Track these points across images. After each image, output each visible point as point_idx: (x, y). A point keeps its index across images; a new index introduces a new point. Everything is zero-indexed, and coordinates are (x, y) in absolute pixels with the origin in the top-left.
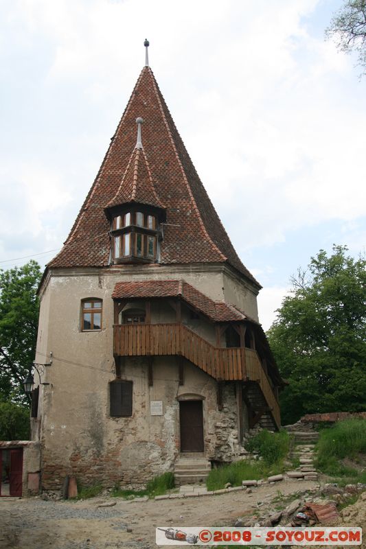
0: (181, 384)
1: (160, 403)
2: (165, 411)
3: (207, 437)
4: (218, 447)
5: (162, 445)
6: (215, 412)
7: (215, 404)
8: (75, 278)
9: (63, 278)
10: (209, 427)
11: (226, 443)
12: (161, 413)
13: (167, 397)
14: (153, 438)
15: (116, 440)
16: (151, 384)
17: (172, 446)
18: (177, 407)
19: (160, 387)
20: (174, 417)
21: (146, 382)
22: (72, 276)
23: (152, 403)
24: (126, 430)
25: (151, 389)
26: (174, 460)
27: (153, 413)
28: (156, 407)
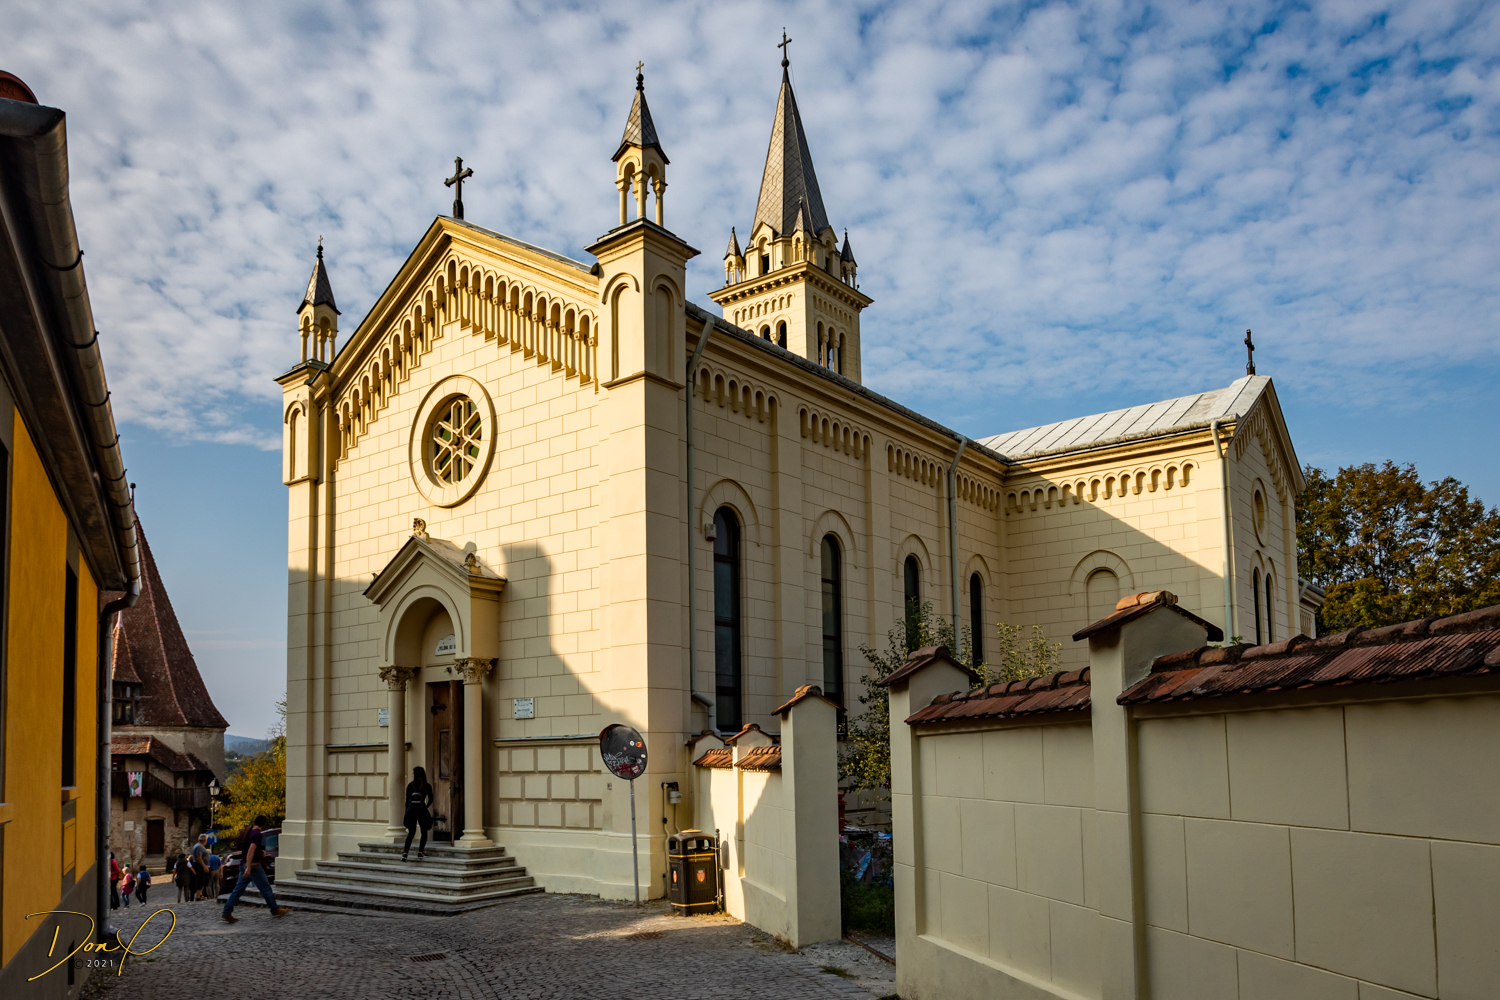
0: (148, 808)
1: (132, 822)
2: (135, 828)
3: (166, 844)
4: (174, 850)
5: (132, 850)
6: (173, 828)
7: (173, 823)
10: (167, 838)
11: (179, 847)
12: (132, 829)
13: (138, 819)
14: (126, 846)
16: (125, 809)
17: (140, 850)
18: (144, 824)
19: (132, 812)
20: (142, 832)
21: (121, 808)
23: (126, 823)
25: (123, 814)
26: (141, 860)
27: (127, 829)
28: (129, 825)
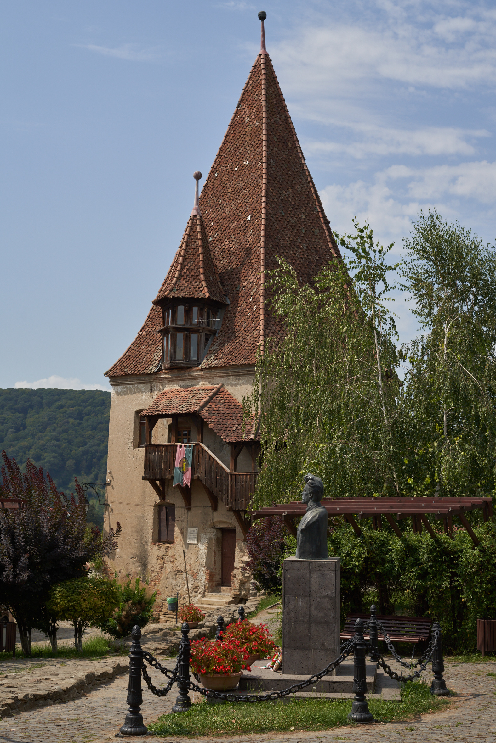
0: (215, 508)
1: (195, 530)
2: (199, 539)
3: (236, 571)
5: (195, 576)
6: (242, 544)
7: (243, 535)
8: (131, 386)
9: (121, 387)
10: (235, 561)
12: (195, 541)
13: (202, 523)
15: (158, 568)
16: (189, 508)
17: (204, 578)
18: (212, 534)
19: (197, 513)
22: (128, 384)
23: (189, 529)
24: (166, 557)
25: (189, 513)
27: (189, 541)
28: (192, 535)
